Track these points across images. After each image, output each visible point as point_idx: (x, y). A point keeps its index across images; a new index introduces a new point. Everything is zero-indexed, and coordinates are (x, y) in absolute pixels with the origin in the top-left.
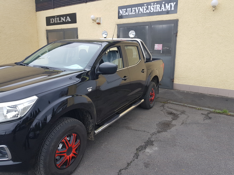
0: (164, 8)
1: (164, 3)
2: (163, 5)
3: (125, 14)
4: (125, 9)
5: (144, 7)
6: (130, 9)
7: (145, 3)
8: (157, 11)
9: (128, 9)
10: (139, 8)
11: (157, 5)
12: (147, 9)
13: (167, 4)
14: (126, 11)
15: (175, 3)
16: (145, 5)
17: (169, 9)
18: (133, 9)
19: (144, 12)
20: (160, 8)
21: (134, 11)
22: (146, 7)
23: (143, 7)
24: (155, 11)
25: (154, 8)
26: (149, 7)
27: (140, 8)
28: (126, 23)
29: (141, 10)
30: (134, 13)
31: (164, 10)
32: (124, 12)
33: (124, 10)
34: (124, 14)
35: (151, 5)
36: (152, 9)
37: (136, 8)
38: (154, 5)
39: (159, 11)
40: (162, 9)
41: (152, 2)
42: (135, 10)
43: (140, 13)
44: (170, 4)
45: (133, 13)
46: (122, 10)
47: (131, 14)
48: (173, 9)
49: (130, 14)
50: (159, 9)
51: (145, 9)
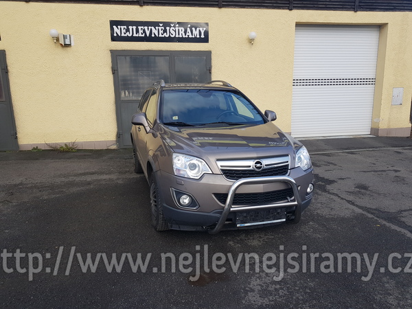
0: (190, 34)
1: (189, 26)
2: (189, 30)
3: (126, 35)
4: (125, 27)
5: (160, 28)
6: (134, 28)
7: (161, 23)
8: (180, 36)
9: (130, 27)
10: (150, 28)
11: (180, 29)
12: (165, 31)
13: (193, 29)
14: (128, 30)
15: (205, 29)
16: (161, 25)
17: (198, 36)
18: (140, 28)
19: (160, 36)
20: (185, 32)
21: (142, 31)
22: (163, 28)
23: (157, 28)
24: (177, 36)
25: (175, 31)
26: (168, 28)
27: (153, 28)
28: (129, 49)
29: (155, 31)
30: (143, 35)
31: (190, 36)
32: (123, 31)
33: (122, 27)
34: (123, 35)
35: (170, 27)
36: (172, 32)
37: (146, 28)
38: (174, 27)
39: (184, 36)
40: (187, 34)
41: (172, 23)
42: (144, 31)
43: (153, 36)
44: (198, 29)
45: (140, 35)
46: (119, 27)
47: (137, 35)
48: (203, 36)
49: (135, 35)
50: (184, 34)
51: (161, 32)
